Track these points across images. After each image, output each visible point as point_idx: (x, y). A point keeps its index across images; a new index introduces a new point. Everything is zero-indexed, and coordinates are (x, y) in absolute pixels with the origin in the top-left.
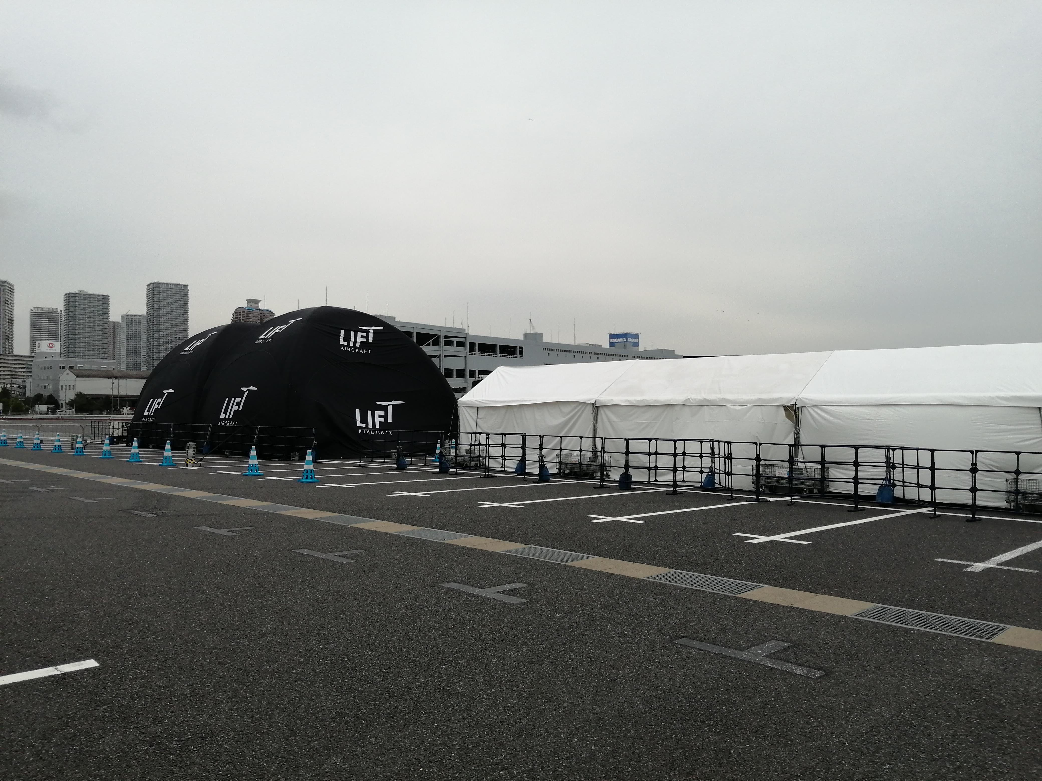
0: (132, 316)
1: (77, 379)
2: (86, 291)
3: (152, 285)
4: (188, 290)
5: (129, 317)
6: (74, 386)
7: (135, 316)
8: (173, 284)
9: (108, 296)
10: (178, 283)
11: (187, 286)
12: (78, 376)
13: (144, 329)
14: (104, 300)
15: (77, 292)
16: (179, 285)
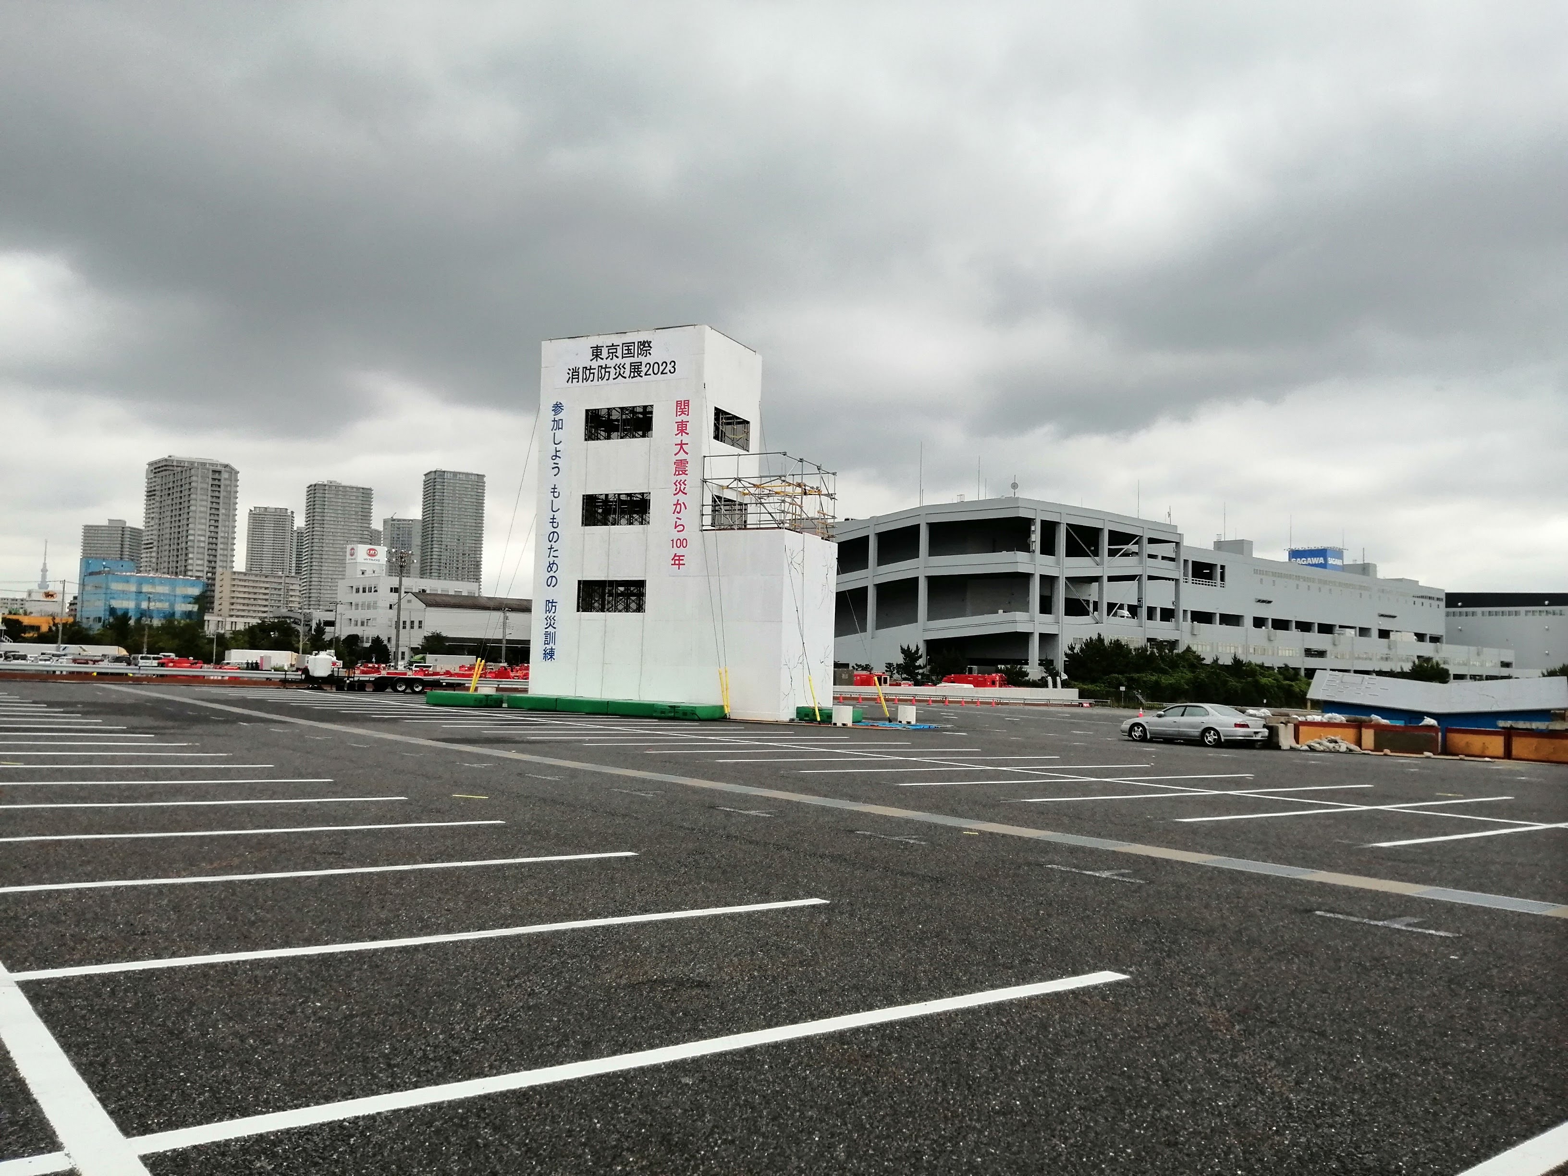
0: (399, 520)
1: (429, 609)
2: (339, 481)
3: (432, 476)
4: (484, 483)
5: (396, 522)
6: (420, 622)
7: (404, 520)
8: (463, 473)
9: (370, 489)
10: (470, 472)
11: (483, 476)
12: (428, 605)
13: (417, 540)
14: (366, 495)
15: (326, 483)
16: (472, 474)
